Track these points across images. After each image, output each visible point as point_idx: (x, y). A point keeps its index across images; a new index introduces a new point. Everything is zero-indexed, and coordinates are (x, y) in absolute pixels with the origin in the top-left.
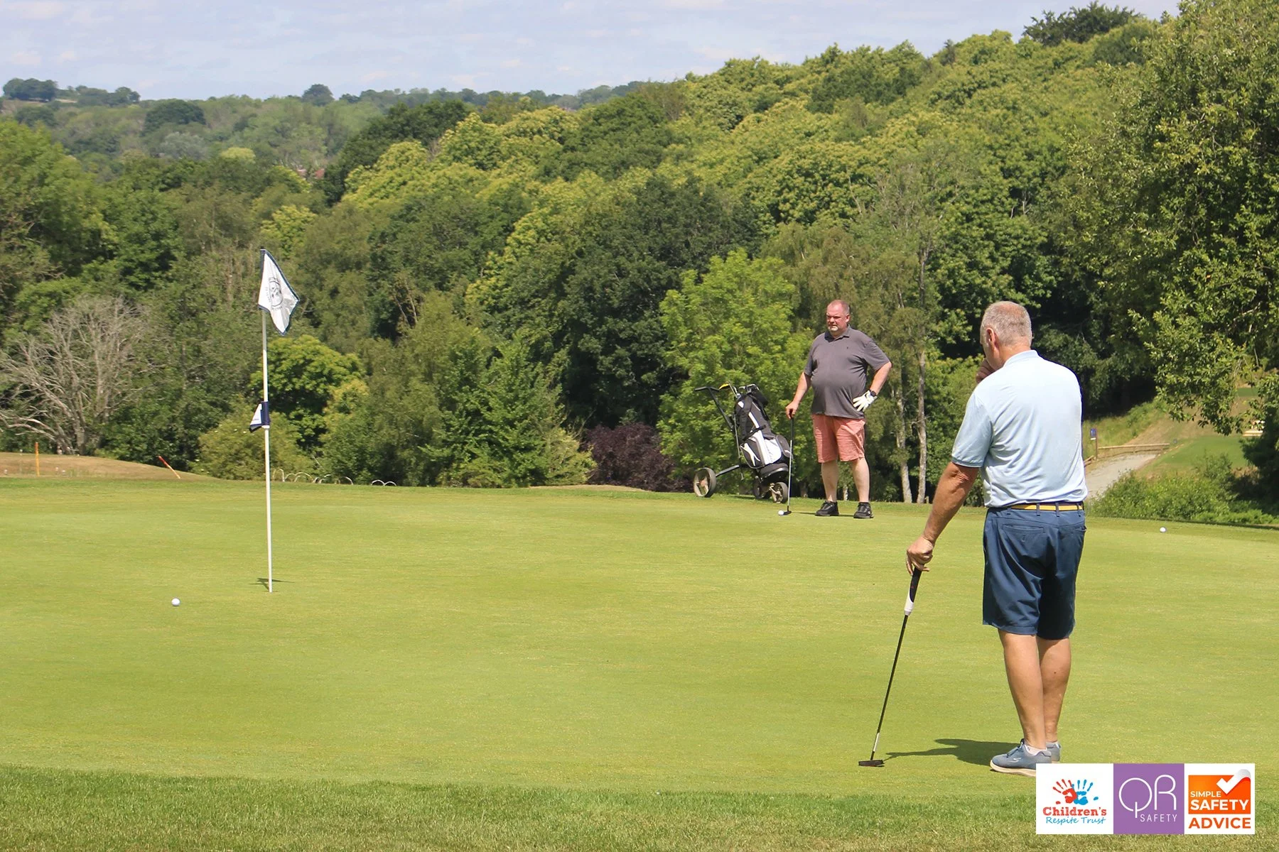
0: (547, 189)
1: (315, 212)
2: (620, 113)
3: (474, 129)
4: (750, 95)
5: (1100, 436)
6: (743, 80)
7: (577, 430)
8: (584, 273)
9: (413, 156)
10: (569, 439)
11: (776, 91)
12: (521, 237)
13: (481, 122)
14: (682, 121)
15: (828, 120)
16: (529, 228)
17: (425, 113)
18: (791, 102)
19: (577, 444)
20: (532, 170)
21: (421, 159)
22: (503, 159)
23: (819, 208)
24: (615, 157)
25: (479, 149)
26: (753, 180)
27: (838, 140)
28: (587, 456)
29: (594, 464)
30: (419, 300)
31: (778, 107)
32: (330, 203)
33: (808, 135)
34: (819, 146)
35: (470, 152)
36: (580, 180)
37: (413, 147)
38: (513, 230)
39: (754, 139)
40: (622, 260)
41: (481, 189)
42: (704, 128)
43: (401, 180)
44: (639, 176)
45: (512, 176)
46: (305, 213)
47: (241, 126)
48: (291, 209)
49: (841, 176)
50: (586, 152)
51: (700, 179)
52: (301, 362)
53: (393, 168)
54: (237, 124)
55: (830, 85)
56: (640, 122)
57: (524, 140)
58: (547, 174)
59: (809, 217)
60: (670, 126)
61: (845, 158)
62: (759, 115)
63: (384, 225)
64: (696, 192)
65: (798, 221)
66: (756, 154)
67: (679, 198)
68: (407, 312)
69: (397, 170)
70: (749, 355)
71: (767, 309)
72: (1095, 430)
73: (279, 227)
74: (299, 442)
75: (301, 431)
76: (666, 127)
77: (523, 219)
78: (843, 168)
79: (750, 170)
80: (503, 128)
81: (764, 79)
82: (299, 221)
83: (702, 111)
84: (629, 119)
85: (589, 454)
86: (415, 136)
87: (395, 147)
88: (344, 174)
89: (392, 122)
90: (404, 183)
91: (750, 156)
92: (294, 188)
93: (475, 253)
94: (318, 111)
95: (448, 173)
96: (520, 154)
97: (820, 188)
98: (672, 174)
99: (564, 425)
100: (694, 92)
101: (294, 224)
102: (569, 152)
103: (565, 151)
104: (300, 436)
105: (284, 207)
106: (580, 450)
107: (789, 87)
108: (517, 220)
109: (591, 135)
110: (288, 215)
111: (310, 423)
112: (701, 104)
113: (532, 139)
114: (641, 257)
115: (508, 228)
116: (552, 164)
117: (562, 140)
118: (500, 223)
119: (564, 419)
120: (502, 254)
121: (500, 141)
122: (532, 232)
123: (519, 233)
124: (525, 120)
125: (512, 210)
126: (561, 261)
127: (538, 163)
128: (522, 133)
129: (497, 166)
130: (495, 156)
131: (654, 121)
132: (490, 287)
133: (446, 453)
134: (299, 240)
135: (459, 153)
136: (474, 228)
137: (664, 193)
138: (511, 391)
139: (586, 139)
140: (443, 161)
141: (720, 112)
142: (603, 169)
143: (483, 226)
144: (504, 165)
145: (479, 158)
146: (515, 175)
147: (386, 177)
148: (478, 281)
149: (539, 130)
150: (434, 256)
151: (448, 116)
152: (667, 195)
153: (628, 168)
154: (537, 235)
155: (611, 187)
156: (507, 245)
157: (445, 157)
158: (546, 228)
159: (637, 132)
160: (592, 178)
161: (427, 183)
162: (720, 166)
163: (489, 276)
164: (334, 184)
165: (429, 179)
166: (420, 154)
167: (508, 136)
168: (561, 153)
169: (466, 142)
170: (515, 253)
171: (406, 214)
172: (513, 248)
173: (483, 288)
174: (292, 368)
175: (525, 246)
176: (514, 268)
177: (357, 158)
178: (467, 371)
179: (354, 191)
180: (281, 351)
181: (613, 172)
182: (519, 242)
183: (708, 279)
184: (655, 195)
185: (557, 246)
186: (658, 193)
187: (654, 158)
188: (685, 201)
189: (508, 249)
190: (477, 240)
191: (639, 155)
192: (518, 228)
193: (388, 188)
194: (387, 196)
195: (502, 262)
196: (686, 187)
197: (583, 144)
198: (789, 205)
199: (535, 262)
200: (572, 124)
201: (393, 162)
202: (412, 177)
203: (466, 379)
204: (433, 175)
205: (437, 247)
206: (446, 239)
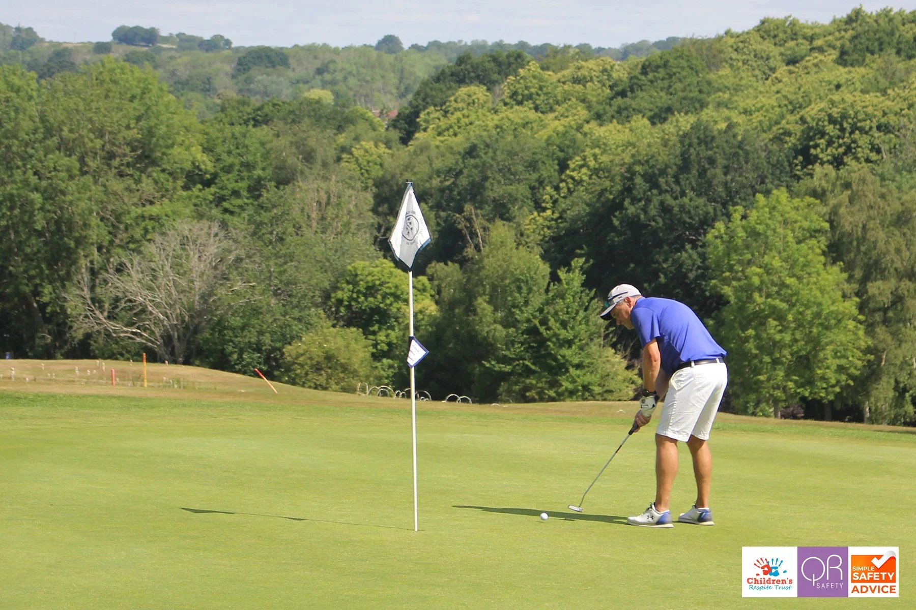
0: (599, 131)
1: (390, 148)
2: (665, 65)
3: (534, 77)
4: (783, 49)
6: (776, 36)
7: (625, 350)
8: (631, 208)
9: (478, 99)
10: (618, 358)
11: (806, 46)
12: (574, 174)
13: (539, 70)
14: (721, 73)
15: (855, 74)
16: (581, 167)
17: (489, 61)
18: (820, 57)
19: (625, 363)
20: (586, 114)
21: (485, 102)
22: (559, 103)
23: (845, 153)
24: (659, 104)
25: (538, 94)
26: (787, 126)
27: (865, 92)
28: (634, 374)
30: (484, 229)
31: (808, 61)
32: (403, 141)
33: (838, 87)
34: (849, 98)
35: (530, 97)
37: (478, 92)
38: (567, 167)
39: (788, 89)
40: (668, 198)
41: (540, 130)
42: (741, 79)
43: (467, 121)
44: (685, 122)
45: (568, 120)
46: (382, 148)
47: (320, 72)
48: (368, 145)
49: (867, 125)
50: (634, 98)
51: (738, 125)
52: (378, 282)
53: (461, 110)
54: (318, 69)
55: (856, 41)
56: (684, 73)
57: (579, 87)
58: (599, 118)
59: (838, 162)
60: (712, 76)
61: (870, 108)
62: (791, 68)
63: (450, 161)
64: (734, 136)
65: (828, 164)
66: (791, 103)
68: (474, 240)
69: (465, 112)
71: (804, 246)
73: (357, 160)
74: (373, 355)
75: (375, 346)
76: (707, 77)
77: (577, 158)
78: (870, 117)
79: (783, 116)
80: (559, 75)
81: (794, 36)
82: (375, 157)
83: (740, 64)
84: (674, 70)
85: (636, 371)
86: (481, 82)
87: (463, 91)
88: (417, 114)
89: (458, 68)
90: (471, 124)
91: (786, 105)
92: (371, 126)
93: (532, 188)
94: (389, 59)
95: (511, 116)
96: (574, 100)
97: (847, 135)
98: (714, 119)
99: (614, 346)
100: (731, 47)
101: (370, 159)
102: (619, 98)
103: (615, 96)
104: (374, 351)
105: (363, 143)
106: (628, 368)
107: (818, 43)
108: (571, 158)
109: (639, 83)
110: (366, 151)
111: (383, 338)
112: (739, 57)
113: (585, 86)
114: (683, 194)
115: (563, 166)
116: (604, 109)
117: (611, 87)
118: (556, 162)
119: (614, 340)
120: (557, 188)
121: (556, 87)
122: (584, 170)
123: (573, 170)
124: (579, 68)
125: (566, 150)
126: (611, 197)
127: (589, 108)
128: (576, 81)
129: (552, 110)
130: (551, 101)
131: (697, 72)
132: (545, 219)
133: (508, 368)
134: (377, 172)
135: (520, 98)
136: (533, 165)
137: (707, 137)
138: (568, 313)
139: (635, 87)
140: (506, 104)
141: (754, 64)
142: (650, 114)
143: (540, 164)
144: (560, 109)
145: (538, 102)
146: (571, 118)
147: (453, 119)
148: (536, 214)
149: (591, 78)
150: (496, 190)
151: (510, 64)
152: (709, 139)
153: (673, 114)
154: (589, 173)
155: (657, 131)
156: (562, 181)
157: (508, 100)
158: (597, 166)
159: (680, 81)
160: (641, 123)
161: (491, 124)
162: (757, 114)
163: (544, 209)
164: (407, 123)
165: (492, 120)
166: (485, 98)
167: (564, 83)
168: (612, 99)
169: (527, 88)
170: (569, 189)
171: (471, 152)
172: (567, 183)
173: (539, 219)
174: (368, 288)
175: (579, 183)
176: (568, 202)
177: (428, 100)
178: (528, 294)
179: (425, 130)
180: (359, 272)
181: (659, 117)
182: (573, 178)
183: (753, 215)
184: (698, 138)
185: (607, 183)
186: (702, 136)
187: (697, 105)
188: (725, 144)
189: (562, 185)
190: (535, 176)
191: (684, 102)
192: (572, 166)
193: (456, 128)
194: (455, 135)
195: (557, 196)
196: (725, 132)
197: (632, 91)
198: (819, 150)
199: (587, 197)
200: (621, 73)
201: (460, 105)
202: (478, 118)
203: (526, 303)
204: (496, 117)
205: (499, 182)
206: (508, 173)
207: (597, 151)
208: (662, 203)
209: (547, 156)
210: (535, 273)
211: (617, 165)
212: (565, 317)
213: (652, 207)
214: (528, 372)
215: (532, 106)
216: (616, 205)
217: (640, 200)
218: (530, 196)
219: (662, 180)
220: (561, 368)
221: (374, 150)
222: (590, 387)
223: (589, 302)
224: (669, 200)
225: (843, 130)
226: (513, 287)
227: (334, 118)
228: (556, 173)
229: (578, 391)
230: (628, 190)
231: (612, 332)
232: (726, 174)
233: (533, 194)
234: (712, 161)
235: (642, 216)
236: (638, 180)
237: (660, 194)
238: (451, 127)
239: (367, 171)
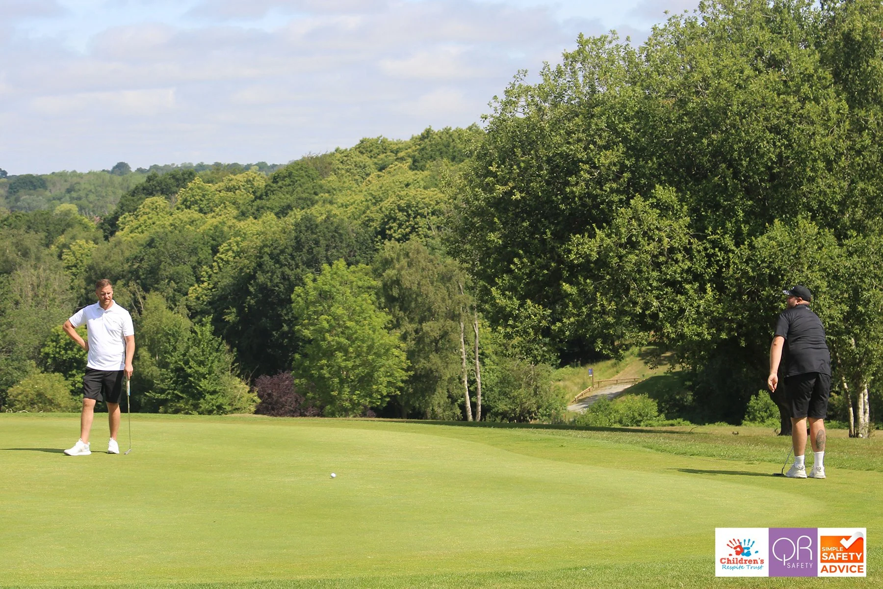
0: (241, 225)
1: (97, 244)
2: (290, 175)
3: (199, 188)
4: (376, 160)
5: (596, 374)
6: (371, 151)
7: (247, 379)
8: (261, 278)
9: (160, 205)
10: (243, 385)
11: (393, 157)
12: (223, 256)
13: (202, 183)
14: (330, 179)
15: (421, 175)
16: (228, 251)
17: (170, 179)
18: (400, 165)
19: (248, 388)
20: (235, 212)
21: (165, 208)
22: (217, 206)
23: (411, 232)
24: (284, 203)
25: (201, 200)
26: (371, 215)
27: (425, 188)
28: (254, 396)
29: (259, 401)
30: (144, 298)
31: (391, 168)
32: (106, 238)
33: (407, 185)
34: (413, 192)
35: (196, 202)
36: (264, 218)
37: (159, 200)
38: (218, 251)
39: (374, 188)
40: (286, 269)
41: (201, 226)
42: (344, 182)
43: (151, 221)
44: (297, 215)
45: (221, 217)
46: (91, 244)
47: (69, 191)
48: (82, 242)
49: (425, 211)
50: (268, 200)
51: (335, 215)
53: (147, 214)
54: (68, 189)
55: (423, 152)
56: (302, 180)
57: (230, 194)
58: (243, 215)
59: (405, 238)
61: (427, 199)
62: (380, 173)
63: (136, 250)
64: (332, 224)
65: (398, 240)
66: (374, 198)
67: (321, 228)
68: (137, 306)
69: (150, 215)
70: (347, 328)
71: (360, 298)
72: (592, 370)
73: (74, 253)
74: (72, 391)
75: (73, 385)
76: (320, 182)
77: (224, 244)
78: (427, 205)
79: (368, 208)
80: (217, 186)
81: (384, 151)
82: (86, 250)
83: (343, 172)
84: (296, 178)
85: (256, 393)
86: (162, 193)
87: (148, 201)
88: (116, 218)
89: (148, 184)
90: (154, 223)
91: (371, 200)
92: (86, 228)
93: (194, 268)
95: (181, 217)
96: (227, 203)
97: (411, 219)
98: (318, 212)
99: (239, 376)
100: (339, 160)
101: (83, 252)
102: (258, 200)
103: (255, 200)
104: (73, 388)
105: (78, 241)
106: (249, 392)
107: (401, 154)
108: (220, 245)
109: (272, 189)
110: (80, 246)
111: (80, 379)
112: (343, 167)
113: (234, 193)
114: (297, 266)
115: (215, 251)
116: (247, 208)
117: (254, 193)
118: (210, 248)
119: (238, 372)
120: (211, 267)
121: (215, 194)
122: (230, 253)
123: (222, 253)
124: (231, 180)
125: (217, 239)
126: (248, 271)
127: (238, 208)
128: (229, 189)
129: (212, 211)
130: (211, 205)
131: (313, 179)
132: (203, 289)
133: (163, 396)
134: (87, 262)
135: (189, 203)
136: (194, 251)
137: (312, 225)
138: (203, 355)
139: (269, 192)
140: (178, 209)
141: (355, 172)
142: (277, 210)
143: (199, 250)
144: (217, 210)
145: (201, 206)
146: (223, 216)
147: (142, 219)
148: (196, 285)
149: (239, 187)
150: (168, 270)
151: (185, 180)
152: (314, 226)
153: (292, 210)
154: (234, 255)
155: (281, 223)
156: (214, 261)
157: (180, 206)
158: (239, 250)
159: (301, 186)
160: (270, 216)
161: (168, 223)
162: (351, 207)
163: (203, 282)
164: (110, 225)
165: (168, 221)
166: (164, 204)
167: (220, 191)
168: (253, 201)
169: (193, 196)
170: (219, 267)
171: (151, 244)
172: (218, 263)
173: (200, 290)
174: (67, 344)
175: (227, 262)
176: (219, 276)
177: (125, 208)
178: (176, 342)
179: (122, 230)
180: (60, 333)
181: (283, 212)
182: (222, 259)
183: (320, 279)
184: (306, 226)
185: (247, 262)
186: (308, 225)
187: (309, 203)
188: (325, 230)
189: (215, 264)
190: (194, 259)
191: (299, 201)
192: (221, 250)
193: (143, 227)
194: (143, 232)
195: (211, 272)
196: (325, 221)
197: (267, 195)
198: (392, 230)
199: (232, 273)
200: (260, 183)
201: (148, 210)
202: (159, 220)
203: (175, 349)
204: (171, 218)
205: (170, 264)
206: (175, 259)
207: (239, 239)
208: (283, 273)
209: (204, 244)
210: (179, 328)
211: (252, 248)
212: (202, 358)
213: (275, 276)
214: (179, 398)
215: (197, 208)
216: (252, 277)
217: (268, 272)
218: (192, 273)
219: (282, 257)
220: (200, 395)
221: (85, 245)
222: (224, 407)
223: (219, 346)
224: (287, 270)
225: (409, 215)
226: (164, 339)
227: (59, 225)
228: (211, 256)
229: (214, 410)
230: (260, 265)
231: (236, 367)
232: (327, 250)
233: (195, 272)
234: (317, 243)
235: (269, 283)
236: (266, 258)
237: (281, 268)
238: (140, 226)
239: (81, 261)
